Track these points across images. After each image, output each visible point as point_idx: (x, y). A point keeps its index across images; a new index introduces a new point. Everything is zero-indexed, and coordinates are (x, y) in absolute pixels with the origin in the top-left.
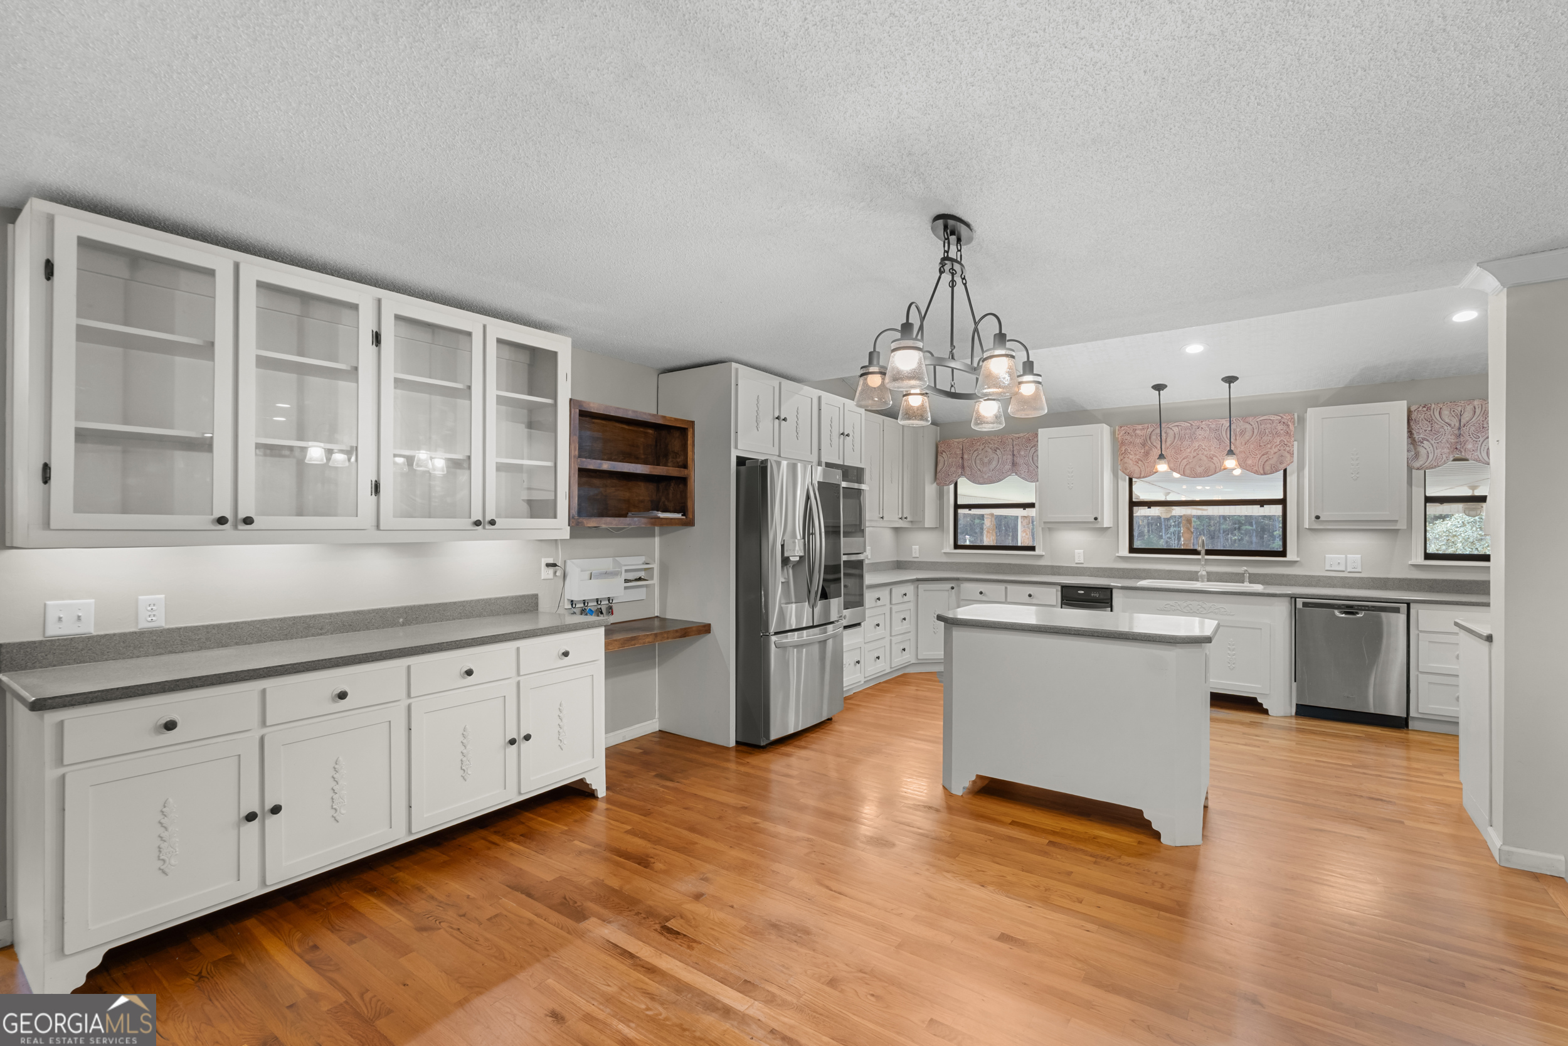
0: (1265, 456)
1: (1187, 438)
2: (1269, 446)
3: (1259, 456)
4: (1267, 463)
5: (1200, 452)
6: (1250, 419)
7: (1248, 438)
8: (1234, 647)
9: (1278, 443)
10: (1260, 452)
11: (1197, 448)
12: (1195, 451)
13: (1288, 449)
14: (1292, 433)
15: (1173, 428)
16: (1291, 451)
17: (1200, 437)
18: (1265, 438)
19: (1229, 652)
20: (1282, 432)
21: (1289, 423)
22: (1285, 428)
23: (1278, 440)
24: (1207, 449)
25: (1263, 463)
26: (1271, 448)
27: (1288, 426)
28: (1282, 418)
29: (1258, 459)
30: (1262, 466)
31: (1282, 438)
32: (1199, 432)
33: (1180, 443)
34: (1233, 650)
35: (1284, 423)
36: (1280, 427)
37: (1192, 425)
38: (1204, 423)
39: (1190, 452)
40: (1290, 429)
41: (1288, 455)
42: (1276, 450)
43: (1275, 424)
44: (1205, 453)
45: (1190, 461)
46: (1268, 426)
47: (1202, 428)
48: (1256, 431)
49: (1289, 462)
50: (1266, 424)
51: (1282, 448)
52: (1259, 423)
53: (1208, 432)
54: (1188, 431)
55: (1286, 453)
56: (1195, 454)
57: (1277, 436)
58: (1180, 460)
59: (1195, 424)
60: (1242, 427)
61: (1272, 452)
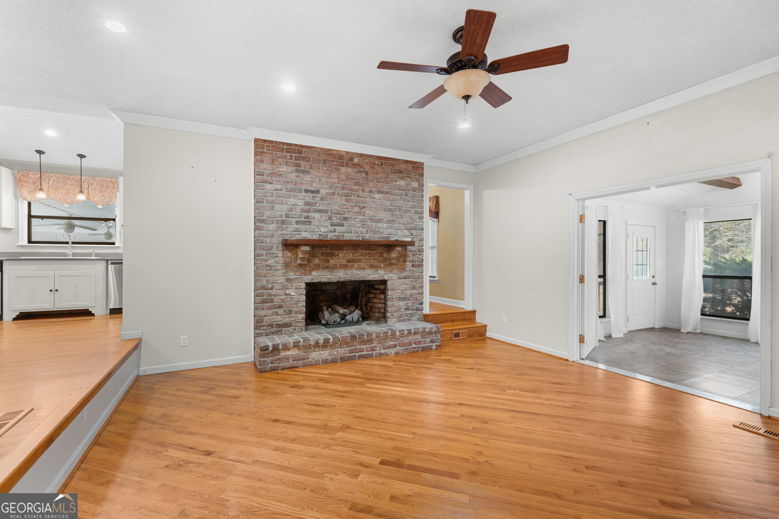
0: (103, 197)
1: (61, 183)
2: (105, 192)
3: (100, 197)
4: (104, 200)
5: (69, 191)
6: (96, 178)
7: (95, 187)
8: (76, 286)
9: (109, 191)
10: (101, 194)
11: (67, 189)
12: (66, 190)
13: (114, 195)
14: (116, 188)
15: (53, 177)
16: (116, 196)
17: (69, 183)
18: (103, 188)
19: (74, 289)
20: (111, 186)
21: (115, 183)
22: (112, 185)
23: (109, 190)
24: (73, 190)
25: (102, 200)
26: (106, 193)
27: (114, 184)
28: (111, 180)
29: (99, 198)
30: (101, 201)
31: (111, 190)
32: (68, 181)
33: (57, 185)
34: (76, 288)
35: (112, 183)
36: (110, 184)
37: (64, 176)
38: (71, 176)
39: (63, 191)
40: (115, 186)
41: (114, 198)
42: (108, 195)
43: (108, 183)
44: (72, 192)
45: (63, 195)
46: (105, 183)
47: (70, 179)
48: (99, 185)
49: (114, 201)
50: (104, 182)
51: (111, 194)
52: (100, 181)
53: (73, 182)
54: (62, 179)
55: (113, 196)
56: (66, 192)
57: (109, 188)
58: (57, 194)
59: (66, 176)
60: (92, 182)
61: (107, 195)
